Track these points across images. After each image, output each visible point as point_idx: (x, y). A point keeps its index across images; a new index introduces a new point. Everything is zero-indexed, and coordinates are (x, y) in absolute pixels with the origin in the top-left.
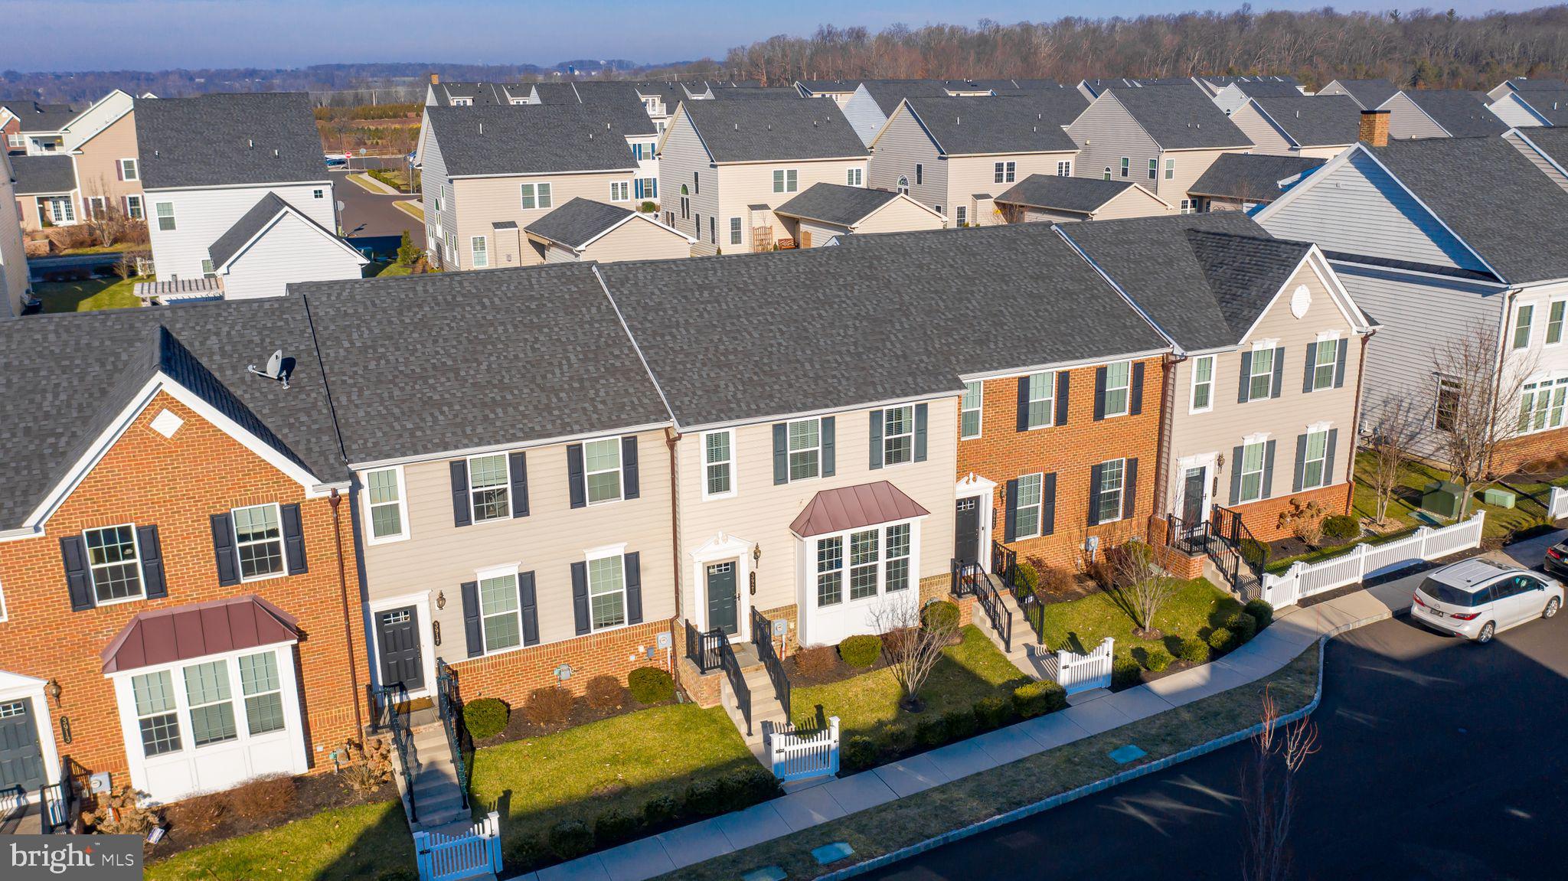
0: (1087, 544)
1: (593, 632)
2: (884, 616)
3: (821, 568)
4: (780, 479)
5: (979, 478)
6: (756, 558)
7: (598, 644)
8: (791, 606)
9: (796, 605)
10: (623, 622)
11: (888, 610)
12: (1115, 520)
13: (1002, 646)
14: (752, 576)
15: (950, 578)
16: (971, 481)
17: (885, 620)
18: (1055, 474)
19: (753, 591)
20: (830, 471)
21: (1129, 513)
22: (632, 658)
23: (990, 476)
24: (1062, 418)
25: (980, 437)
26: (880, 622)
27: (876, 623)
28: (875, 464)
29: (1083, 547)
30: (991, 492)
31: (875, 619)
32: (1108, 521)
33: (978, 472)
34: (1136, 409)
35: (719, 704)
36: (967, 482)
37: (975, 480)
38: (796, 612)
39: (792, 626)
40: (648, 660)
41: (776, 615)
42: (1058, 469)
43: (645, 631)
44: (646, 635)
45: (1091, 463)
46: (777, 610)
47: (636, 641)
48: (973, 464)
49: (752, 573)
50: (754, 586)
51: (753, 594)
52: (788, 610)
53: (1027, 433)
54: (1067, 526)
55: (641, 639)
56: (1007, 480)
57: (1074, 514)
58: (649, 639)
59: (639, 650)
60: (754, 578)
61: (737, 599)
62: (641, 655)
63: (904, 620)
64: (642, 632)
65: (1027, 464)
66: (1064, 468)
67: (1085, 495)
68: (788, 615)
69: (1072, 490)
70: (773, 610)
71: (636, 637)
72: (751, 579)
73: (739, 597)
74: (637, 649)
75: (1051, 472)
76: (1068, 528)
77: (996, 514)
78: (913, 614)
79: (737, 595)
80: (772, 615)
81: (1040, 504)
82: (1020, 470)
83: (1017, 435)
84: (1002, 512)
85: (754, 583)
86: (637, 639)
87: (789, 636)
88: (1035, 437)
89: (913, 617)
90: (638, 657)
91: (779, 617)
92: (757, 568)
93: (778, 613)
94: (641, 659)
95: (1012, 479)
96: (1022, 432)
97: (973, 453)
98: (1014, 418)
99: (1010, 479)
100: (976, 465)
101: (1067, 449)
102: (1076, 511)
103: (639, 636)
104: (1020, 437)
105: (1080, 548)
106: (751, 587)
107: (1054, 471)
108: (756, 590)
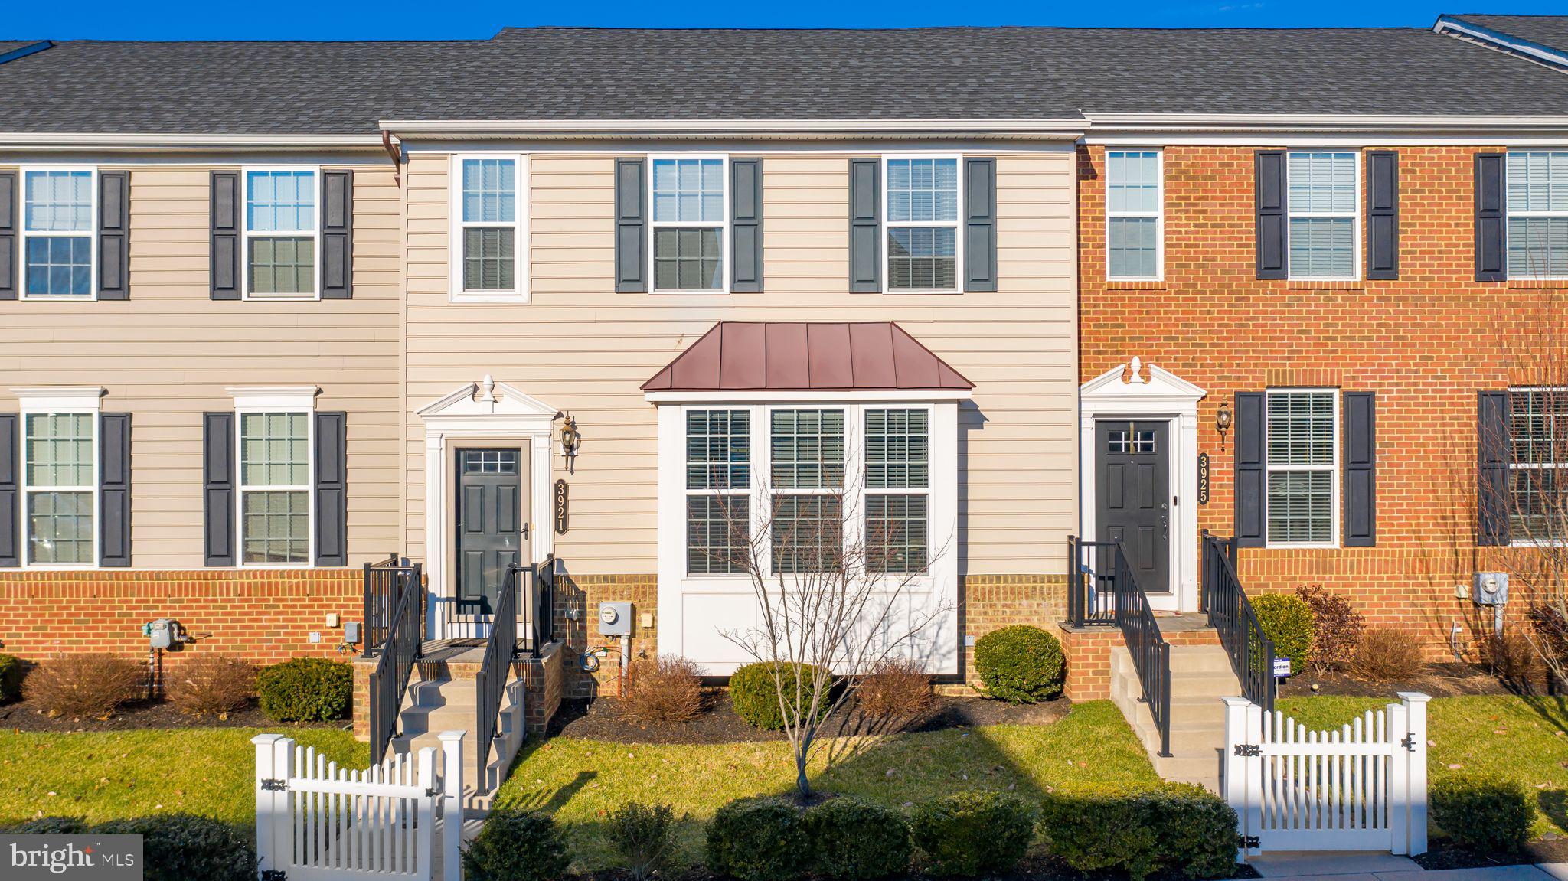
0: (1476, 586)
1: (240, 565)
3: (695, 478)
4: (628, 281)
5: (1155, 370)
6: (570, 448)
7: (245, 591)
8: (643, 578)
10: (306, 559)
11: (873, 618)
14: (561, 490)
15: (1064, 586)
16: (1136, 377)
17: (863, 639)
18: (1369, 397)
19: (561, 526)
20: (750, 279)
22: (314, 638)
23: (1187, 369)
25: (1160, 277)
28: (862, 281)
29: (1464, 591)
30: (1190, 408)
32: (1529, 544)
33: (1153, 356)
36: (1126, 376)
37: (1146, 376)
38: (656, 589)
39: (646, 620)
40: (349, 650)
41: (611, 590)
42: (1380, 385)
43: (346, 584)
44: (346, 593)
45: (1476, 384)
46: (613, 579)
47: (325, 602)
48: (1140, 339)
49: (561, 481)
50: (565, 514)
51: (562, 533)
52: (641, 584)
53: (1283, 286)
54: (1414, 532)
55: (335, 600)
56: (1234, 389)
57: (1435, 505)
58: (351, 604)
59: (329, 624)
60: (565, 496)
61: (523, 535)
62: (333, 636)
63: (915, 647)
64: (339, 585)
65: (1289, 359)
66: (1397, 385)
67: (1465, 465)
68: (641, 596)
69: (1423, 445)
70: (605, 578)
71: (326, 593)
72: (556, 496)
73: (526, 530)
74: (324, 620)
75: (1360, 389)
76: (1419, 538)
77: (1207, 467)
78: (940, 642)
79: (523, 527)
80: (600, 587)
81: (1336, 468)
82: (1270, 372)
83: (1260, 286)
84: (1224, 467)
85: (565, 506)
86: (327, 600)
87: (643, 647)
88: (1308, 299)
89: (941, 647)
90: (327, 640)
91: (618, 596)
92: (572, 472)
93: (618, 585)
94: (334, 644)
95: (1251, 389)
96: (1270, 282)
97: (1140, 312)
98: (1249, 245)
99: (1243, 388)
100: (1148, 339)
101: (1403, 338)
102: (1438, 498)
103: (332, 593)
104: (1264, 292)
105: (1456, 594)
106: (557, 513)
107: (1369, 388)
108: (570, 525)
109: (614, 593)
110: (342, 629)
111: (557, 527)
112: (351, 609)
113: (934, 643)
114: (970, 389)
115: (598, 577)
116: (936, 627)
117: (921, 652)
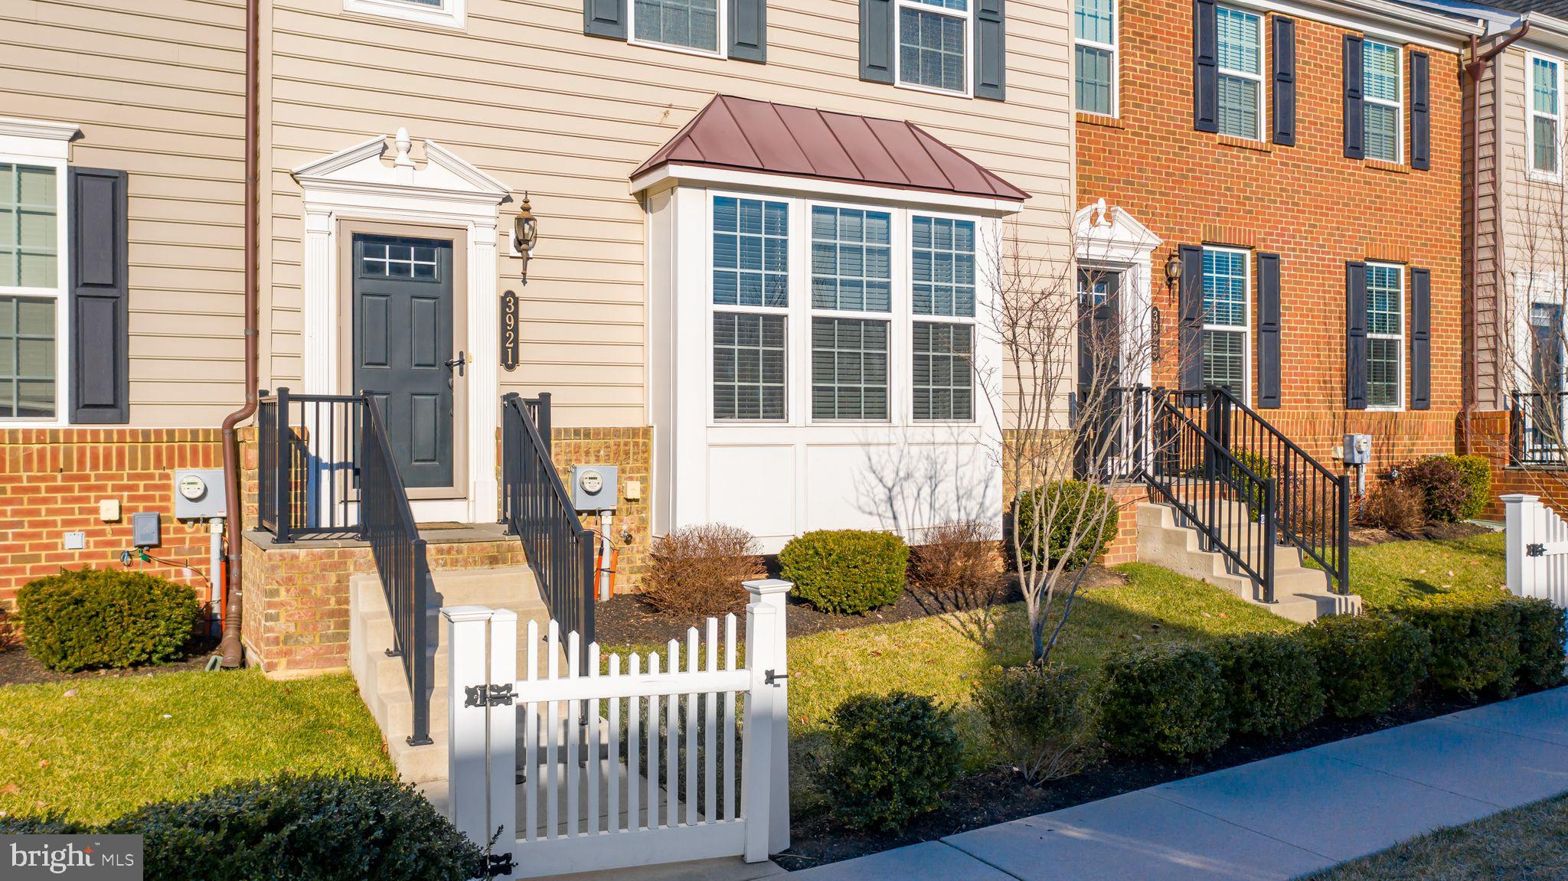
0: (1349, 445)
2: (910, 489)
3: (723, 290)
4: (603, 20)
5: (1120, 213)
6: (521, 243)
8: (634, 432)
9: (647, 432)
10: (51, 412)
11: (920, 475)
12: (1395, 409)
13: (1245, 591)
14: (509, 304)
16: (1101, 219)
17: (911, 502)
18: (1275, 259)
19: (510, 358)
20: (749, 45)
21: (1420, 400)
22: (73, 540)
23: (1146, 217)
24: (1283, 134)
25: (1116, 114)
26: (898, 504)
27: (884, 508)
28: (873, 68)
29: (1340, 453)
30: (1144, 258)
31: (881, 493)
32: (1379, 409)
33: (1114, 199)
34: (1420, 160)
35: (338, 670)
36: (1094, 218)
37: (1108, 217)
38: (646, 450)
39: (633, 490)
40: (138, 559)
41: (583, 449)
42: (1283, 249)
43: (133, 451)
44: (133, 467)
45: (1345, 255)
46: (587, 433)
47: (93, 482)
48: (1103, 179)
49: (509, 293)
50: (516, 341)
51: (510, 368)
52: (622, 441)
53: (1213, 139)
54: (1305, 394)
55: (112, 477)
56: (1178, 242)
57: (1318, 369)
58: (142, 484)
59: (104, 516)
60: (516, 314)
61: (456, 369)
62: (109, 537)
63: (962, 512)
64: (120, 453)
65: (1218, 215)
66: (1294, 250)
67: (1337, 329)
68: (622, 457)
69: (1311, 310)
70: (577, 432)
71: (95, 466)
72: (504, 314)
73: (462, 362)
74: (95, 511)
75: (1269, 251)
76: (1308, 401)
77: (1158, 323)
78: (987, 503)
79: (456, 358)
80: (569, 445)
81: (1248, 329)
82: (1205, 226)
83: (1197, 137)
84: (1171, 322)
85: (516, 330)
86: (98, 477)
87: (625, 527)
88: (1232, 156)
89: (988, 509)
90: (96, 544)
91: (592, 458)
92: (524, 282)
93: (593, 443)
94: (109, 550)
95: (1190, 243)
96: (1204, 134)
97: (1104, 151)
98: (1187, 94)
99: (1184, 242)
100: (1111, 181)
101: (1297, 204)
102: (1321, 362)
103: (107, 465)
104: (1200, 145)
105: (1334, 455)
106: (504, 339)
107: (1275, 251)
108: (521, 358)
109: (587, 453)
110: (125, 525)
111: (504, 360)
112: (141, 492)
113: (982, 504)
114: (1021, 200)
115: (566, 430)
116: (983, 485)
117: (968, 515)
